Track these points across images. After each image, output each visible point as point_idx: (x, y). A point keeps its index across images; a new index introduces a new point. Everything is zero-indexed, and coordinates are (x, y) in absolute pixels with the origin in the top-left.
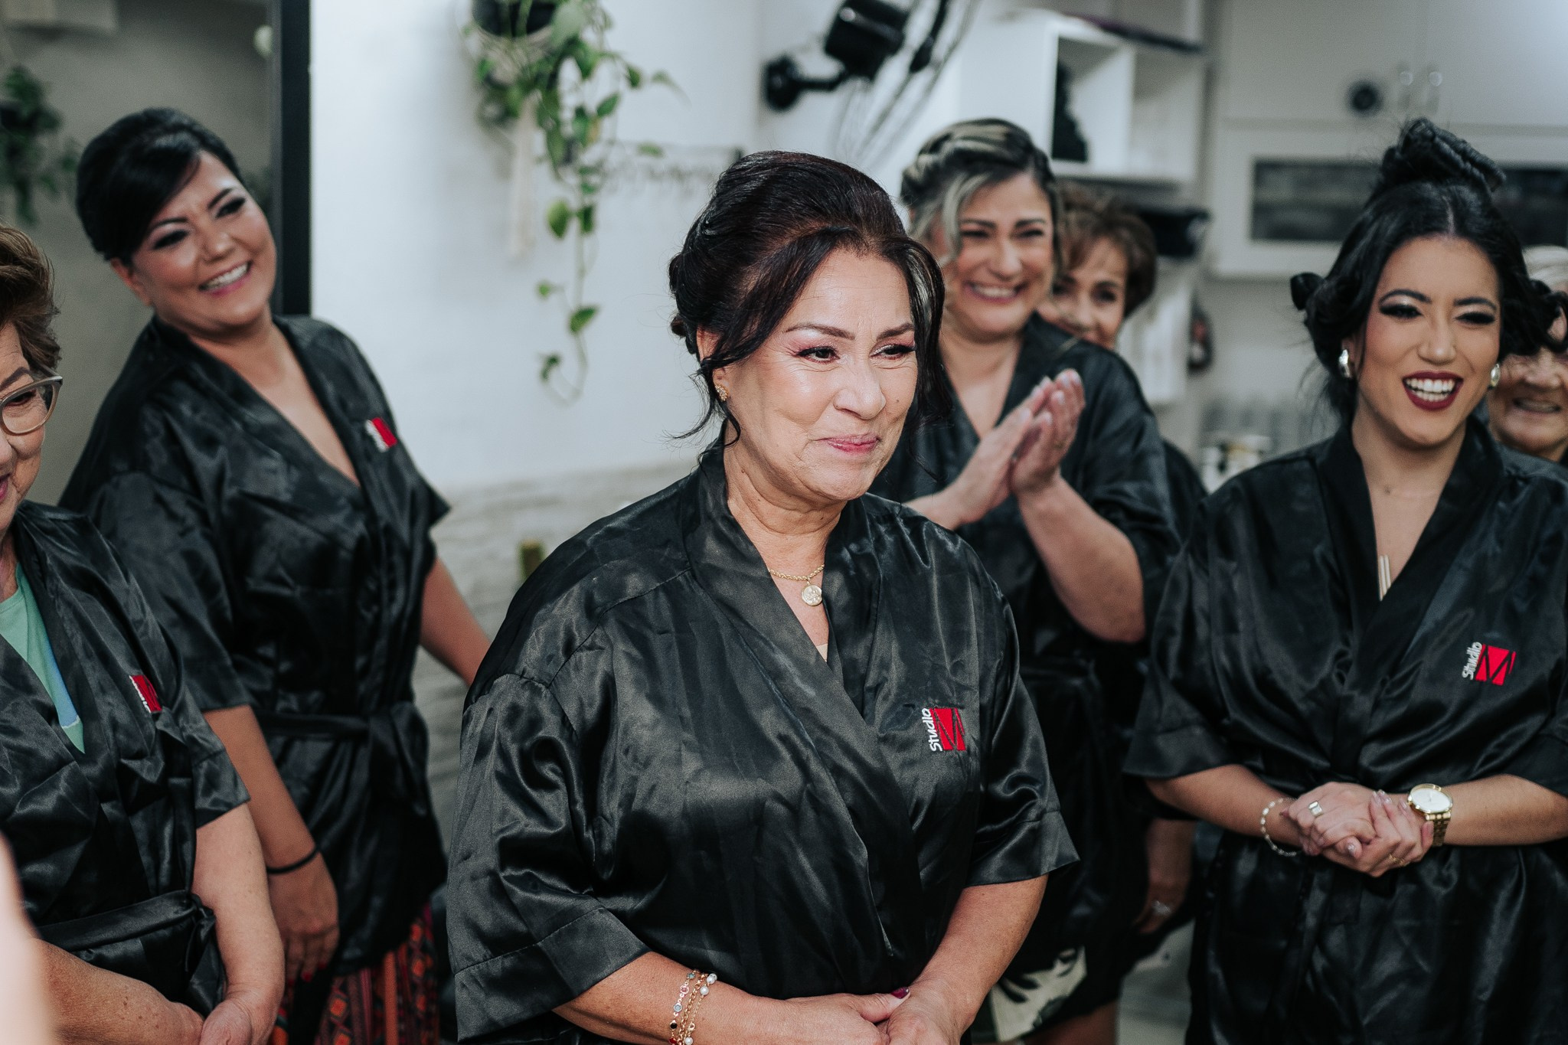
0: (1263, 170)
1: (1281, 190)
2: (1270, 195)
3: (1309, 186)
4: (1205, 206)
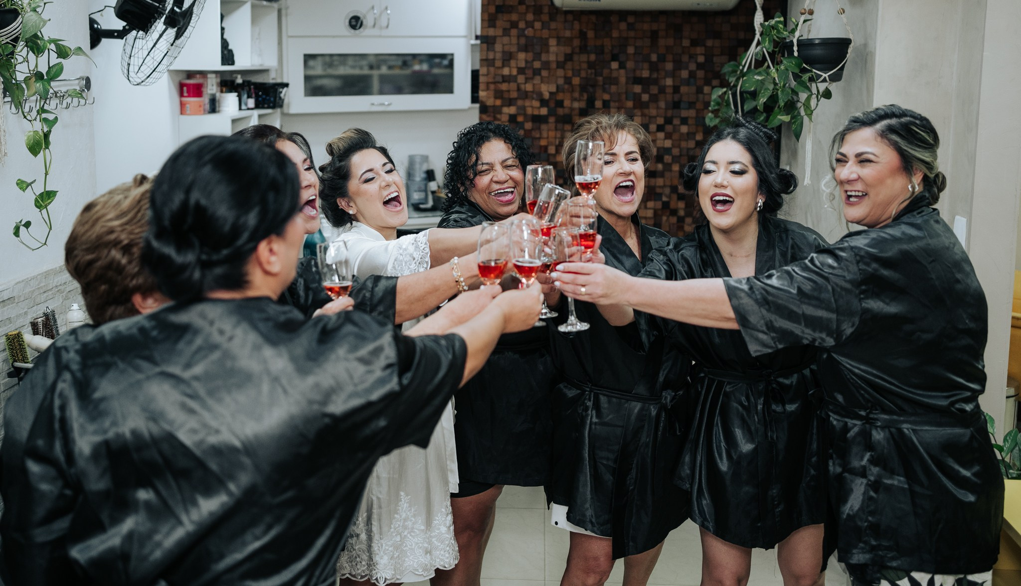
0: (308, 58)
1: (318, 69)
2: (311, 73)
3: (330, 65)
4: (285, 81)
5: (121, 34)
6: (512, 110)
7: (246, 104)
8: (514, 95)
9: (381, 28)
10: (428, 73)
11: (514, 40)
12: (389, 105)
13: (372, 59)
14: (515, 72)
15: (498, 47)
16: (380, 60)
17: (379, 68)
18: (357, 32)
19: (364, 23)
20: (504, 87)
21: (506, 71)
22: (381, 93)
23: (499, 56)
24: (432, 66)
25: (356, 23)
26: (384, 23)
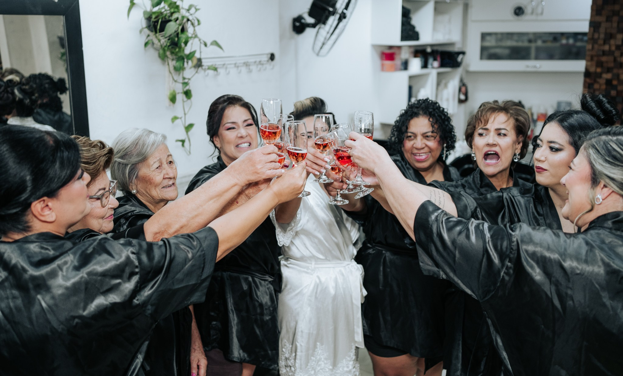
0: (484, 36)
1: (490, 42)
2: (487, 44)
3: (501, 40)
4: (464, 50)
5: (314, 26)
6: (608, 76)
7: (432, 65)
8: (611, 65)
9: (537, 14)
10: (573, 46)
11: (615, 25)
12: (540, 67)
13: (531, 37)
14: (613, 48)
15: (602, 30)
16: (538, 36)
17: (535, 41)
18: (520, 18)
19: (526, 11)
20: (604, 59)
21: (606, 48)
22: (537, 58)
23: (602, 36)
24: (576, 40)
25: (519, 11)
26: (539, 11)
